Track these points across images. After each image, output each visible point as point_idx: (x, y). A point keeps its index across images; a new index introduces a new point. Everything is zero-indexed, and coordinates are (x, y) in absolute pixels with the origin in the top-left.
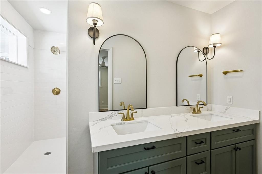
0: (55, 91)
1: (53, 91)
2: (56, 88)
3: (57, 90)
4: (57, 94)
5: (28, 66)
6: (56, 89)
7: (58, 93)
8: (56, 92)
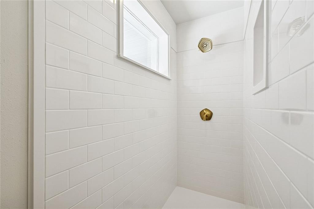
0: (205, 114)
1: (202, 113)
2: (206, 109)
3: (207, 113)
4: (207, 120)
5: (170, 77)
6: (205, 111)
7: (209, 118)
8: (206, 116)
